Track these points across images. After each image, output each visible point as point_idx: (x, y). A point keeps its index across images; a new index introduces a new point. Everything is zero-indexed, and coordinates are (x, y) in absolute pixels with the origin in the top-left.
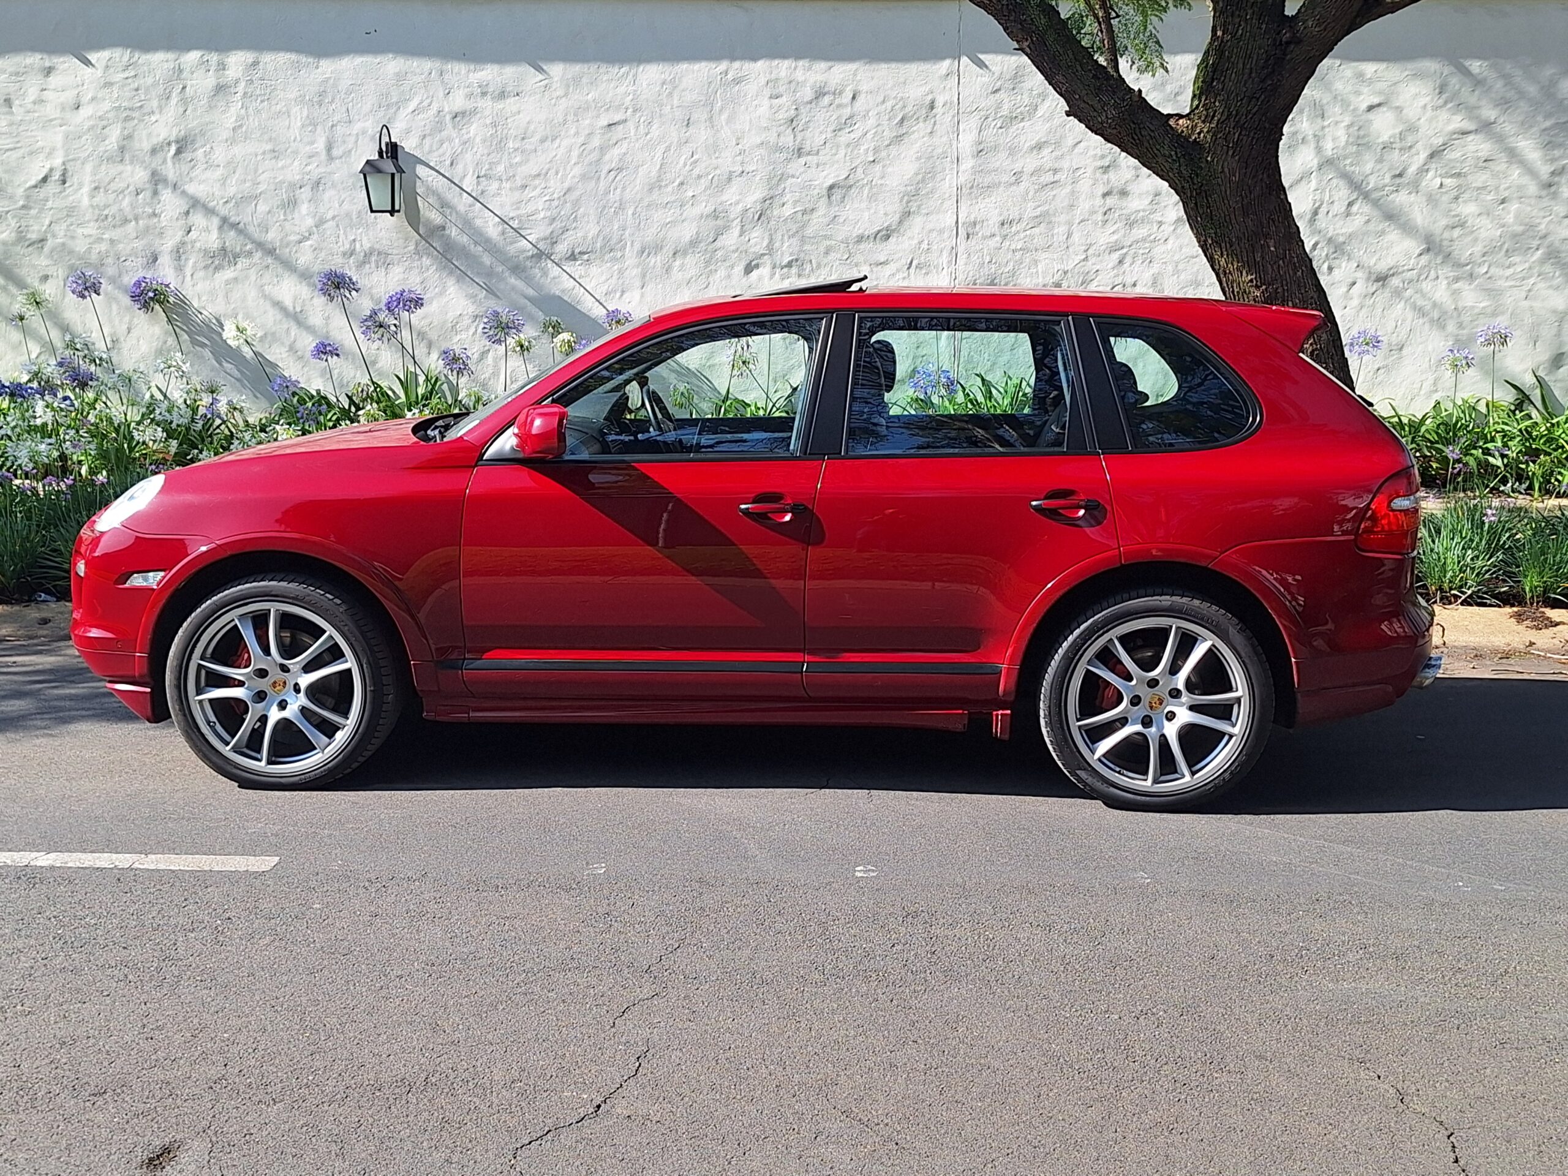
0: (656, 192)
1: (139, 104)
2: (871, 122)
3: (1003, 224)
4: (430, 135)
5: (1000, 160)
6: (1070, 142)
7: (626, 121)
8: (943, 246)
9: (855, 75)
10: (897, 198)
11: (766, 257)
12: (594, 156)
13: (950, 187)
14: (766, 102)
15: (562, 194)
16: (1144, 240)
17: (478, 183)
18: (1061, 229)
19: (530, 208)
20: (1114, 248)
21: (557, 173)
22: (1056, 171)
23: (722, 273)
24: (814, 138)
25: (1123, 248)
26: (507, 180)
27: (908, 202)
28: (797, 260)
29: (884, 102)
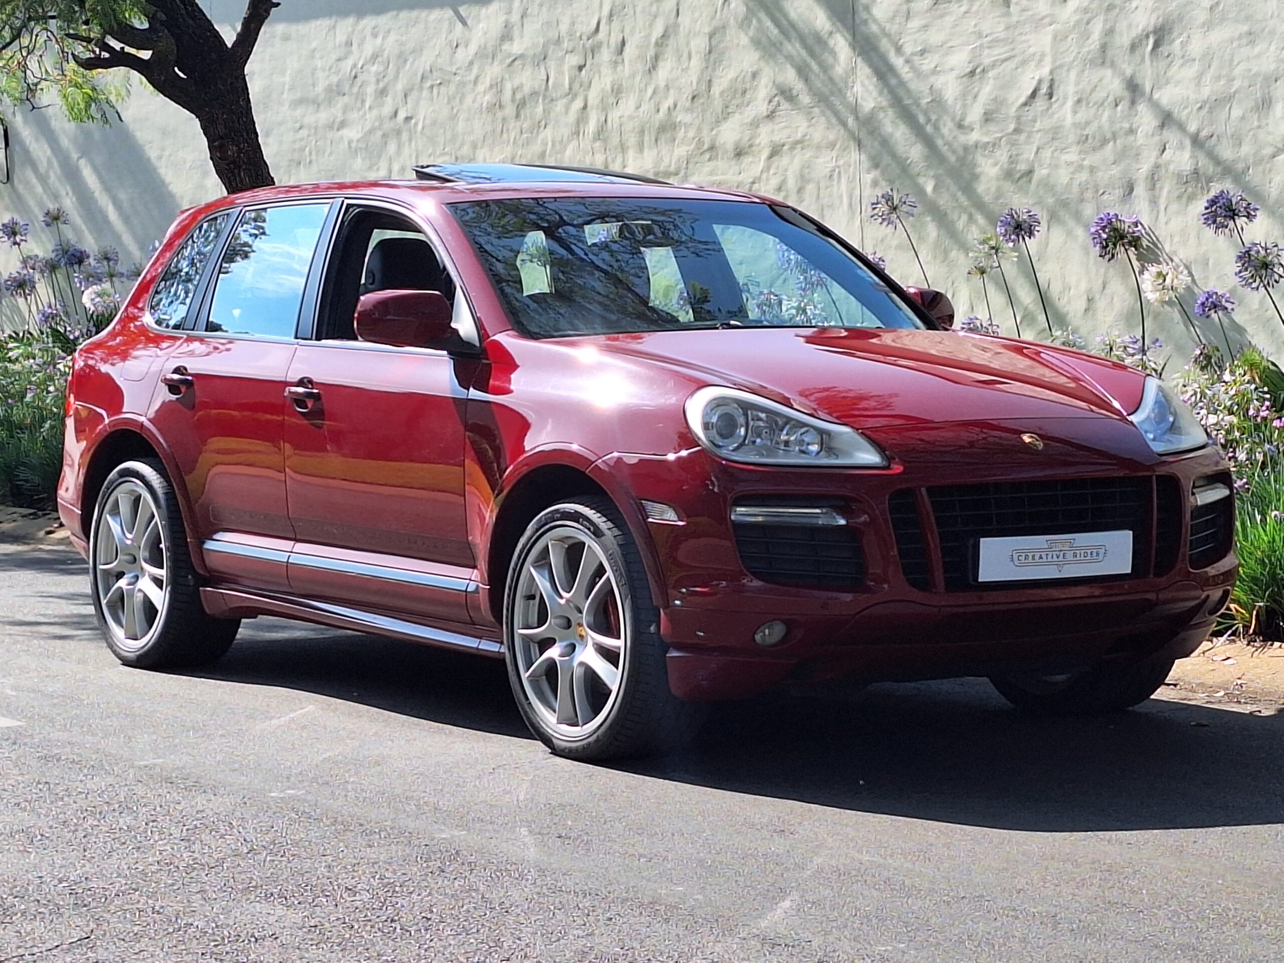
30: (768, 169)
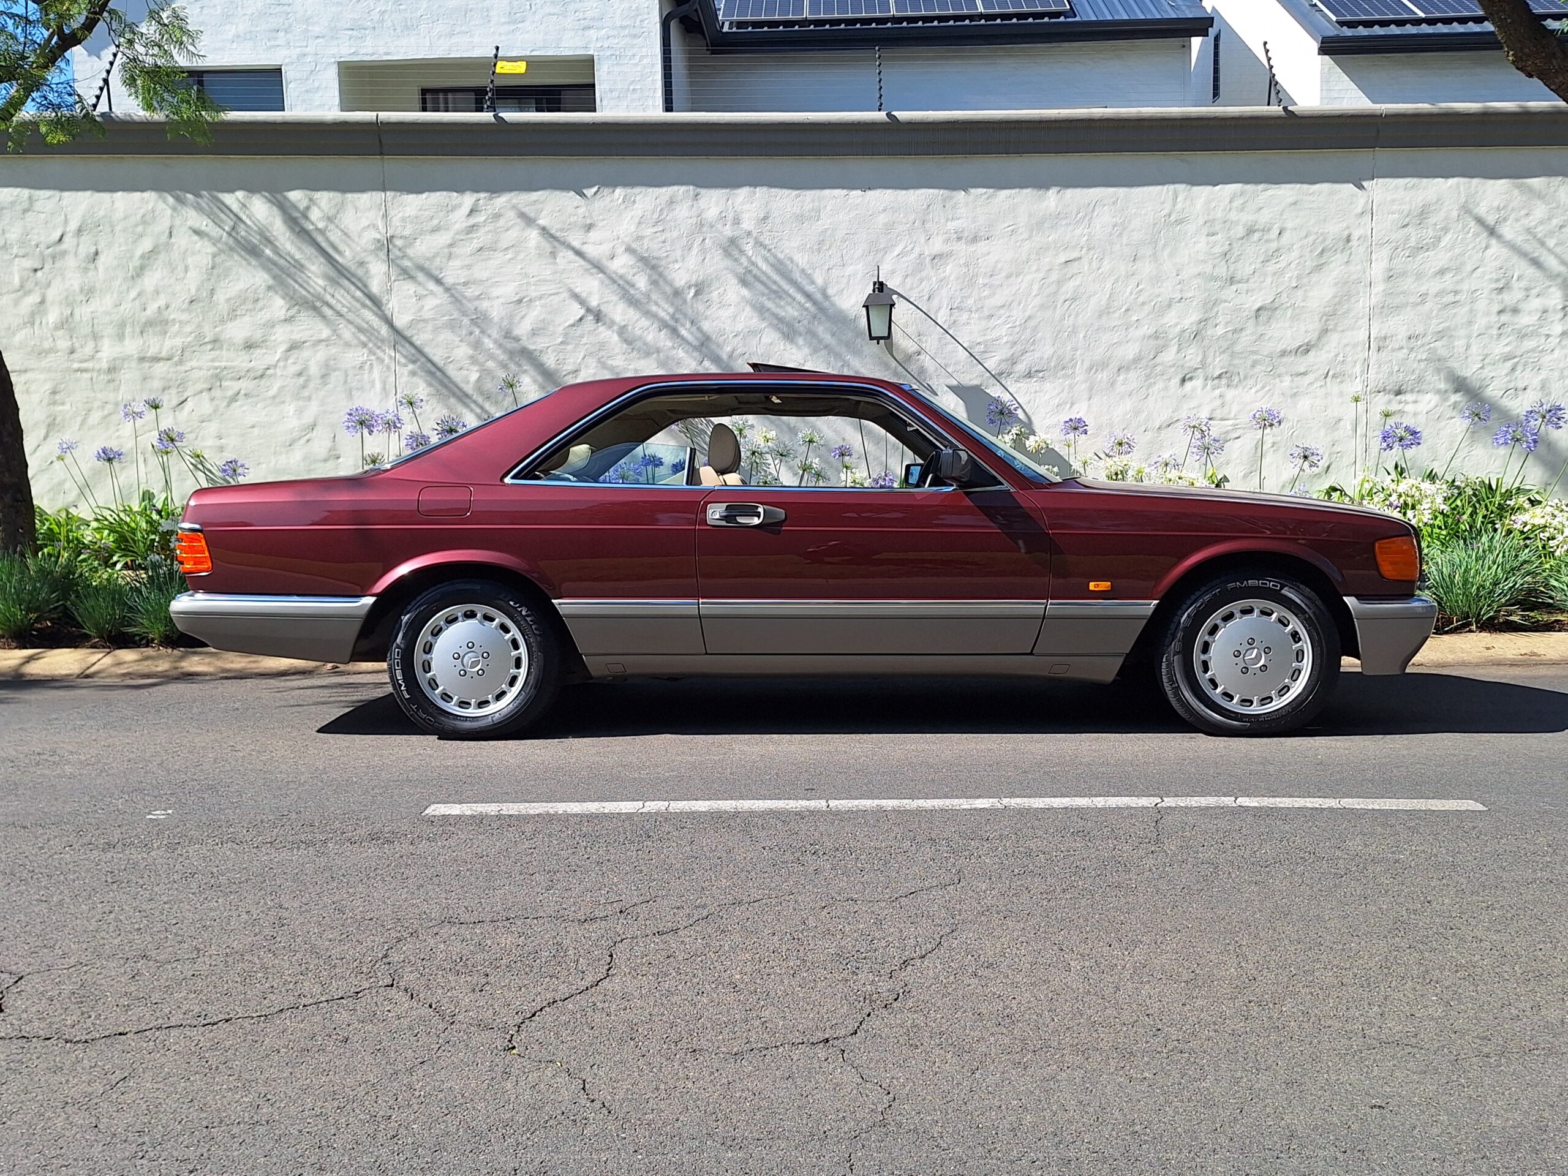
0: (1104, 319)
1: (665, 254)
2: (1295, 254)
3: (1410, 338)
4: (911, 275)
5: (1408, 284)
6: (1469, 268)
7: (1080, 258)
8: (1356, 358)
9: (1281, 215)
10: (1317, 318)
11: (1200, 370)
12: (1053, 288)
13: (1363, 308)
14: (1204, 239)
15: (1023, 321)
16: (1533, 350)
17: (951, 315)
18: (1460, 342)
19: (995, 334)
20: (1507, 358)
21: (1019, 304)
22: (1456, 293)
23: (1160, 385)
24: (1245, 269)
25: (1515, 357)
26: (977, 311)
27: (1327, 320)
28: (1226, 373)
29: (1306, 237)
30: (286, 359)
